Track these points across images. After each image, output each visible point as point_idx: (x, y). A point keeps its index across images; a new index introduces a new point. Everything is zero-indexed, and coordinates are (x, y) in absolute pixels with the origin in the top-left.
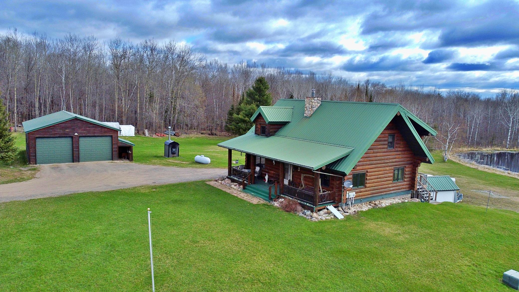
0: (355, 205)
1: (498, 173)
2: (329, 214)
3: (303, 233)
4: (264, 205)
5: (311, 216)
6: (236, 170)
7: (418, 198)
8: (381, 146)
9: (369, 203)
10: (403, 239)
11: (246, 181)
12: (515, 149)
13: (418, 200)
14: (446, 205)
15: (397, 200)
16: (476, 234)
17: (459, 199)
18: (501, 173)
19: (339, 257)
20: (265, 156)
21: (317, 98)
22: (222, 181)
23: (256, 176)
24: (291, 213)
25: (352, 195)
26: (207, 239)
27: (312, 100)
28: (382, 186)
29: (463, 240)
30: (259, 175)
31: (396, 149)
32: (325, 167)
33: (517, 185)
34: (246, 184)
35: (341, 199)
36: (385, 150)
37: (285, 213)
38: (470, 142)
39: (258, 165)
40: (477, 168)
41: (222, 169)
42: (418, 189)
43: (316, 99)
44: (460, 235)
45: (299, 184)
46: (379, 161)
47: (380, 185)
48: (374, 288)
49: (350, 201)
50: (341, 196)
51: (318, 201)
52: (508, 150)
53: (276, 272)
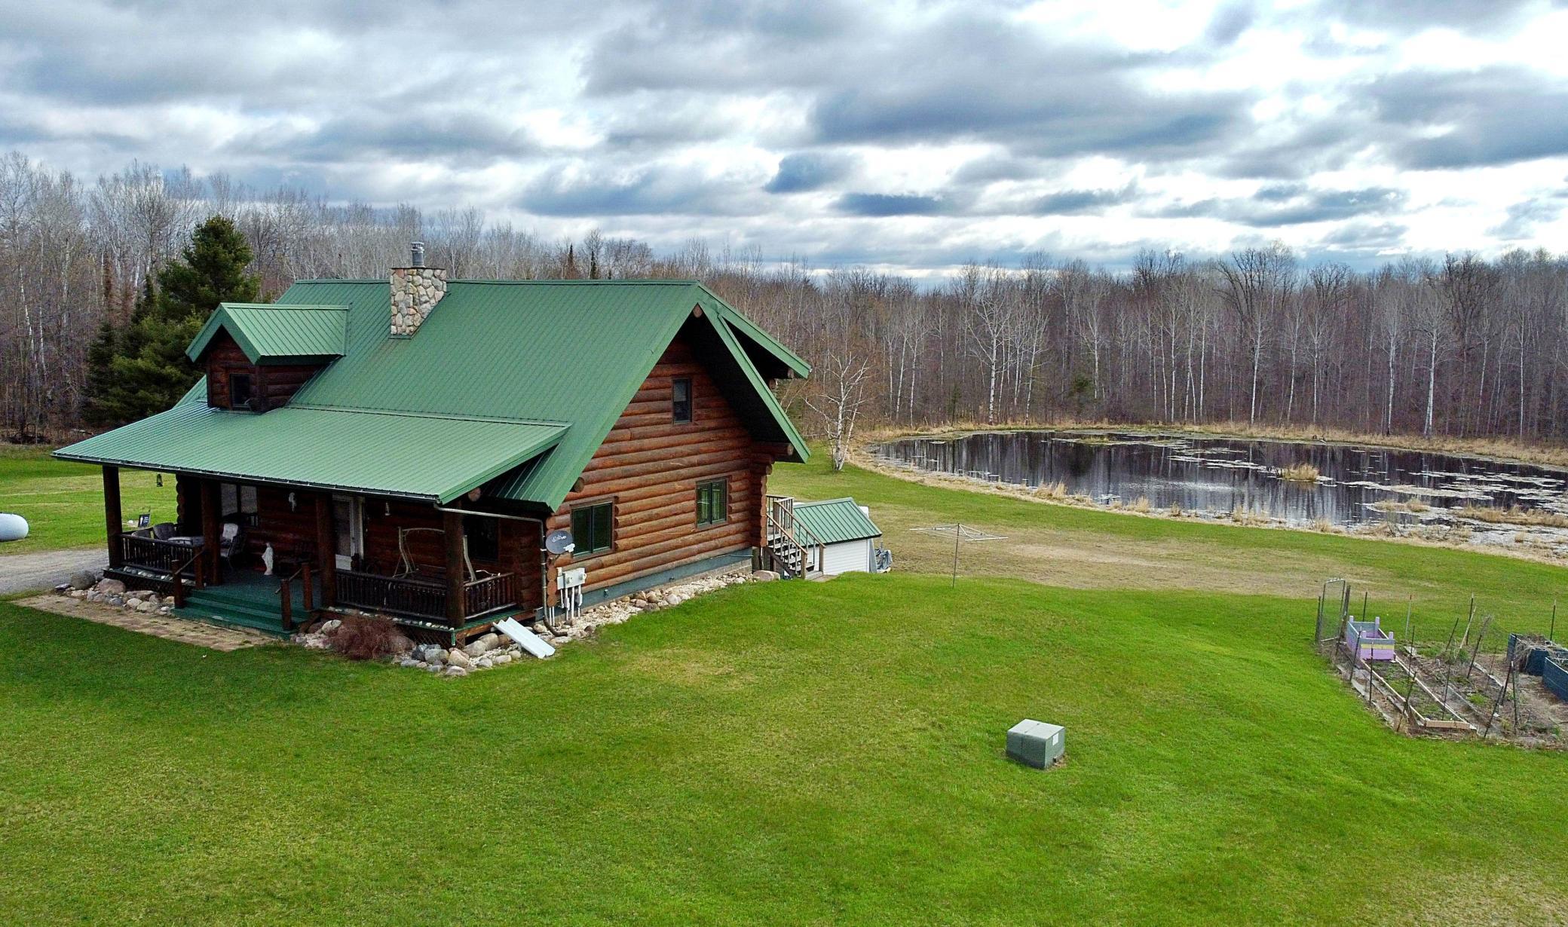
0: (586, 609)
1: (972, 489)
2: (506, 649)
3: (419, 718)
4: (265, 649)
5: (445, 662)
6: (145, 541)
7: (772, 570)
8: (652, 416)
9: (631, 598)
10: (741, 688)
11: (185, 578)
12: (1010, 424)
13: (773, 575)
14: (849, 580)
15: (713, 582)
16: (932, 644)
17: (881, 566)
18: (981, 489)
19: (549, 770)
20: (258, 477)
21: (431, 271)
22: (86, 588)
23: (223, 557)
24: (372, 662)
25: (575, 577)
26: (41, 795)
27: (415, 278)
28: (666, 542)
29: (903, 664)
30: (237, 551)
31: (701, 425)
32: (478, 491)
33: (1019, 514)
34: (186, 586)
35: (540, 594)
36: (667, 428)
37: (346, 666)
38: (900, 413)
39: (231, 519)
40: (922, 481)
41: (79, 549)
42: (771, 542)
43: (428, 273)
44: (895, 652)
45: (395, 564)
46: (651, 464)
47: (659, 540)
48: (666, 840)
49: (570, 597)
50: (541, 586)
51: (463, 608)
52: (994, 427)
53: (330, 856)
